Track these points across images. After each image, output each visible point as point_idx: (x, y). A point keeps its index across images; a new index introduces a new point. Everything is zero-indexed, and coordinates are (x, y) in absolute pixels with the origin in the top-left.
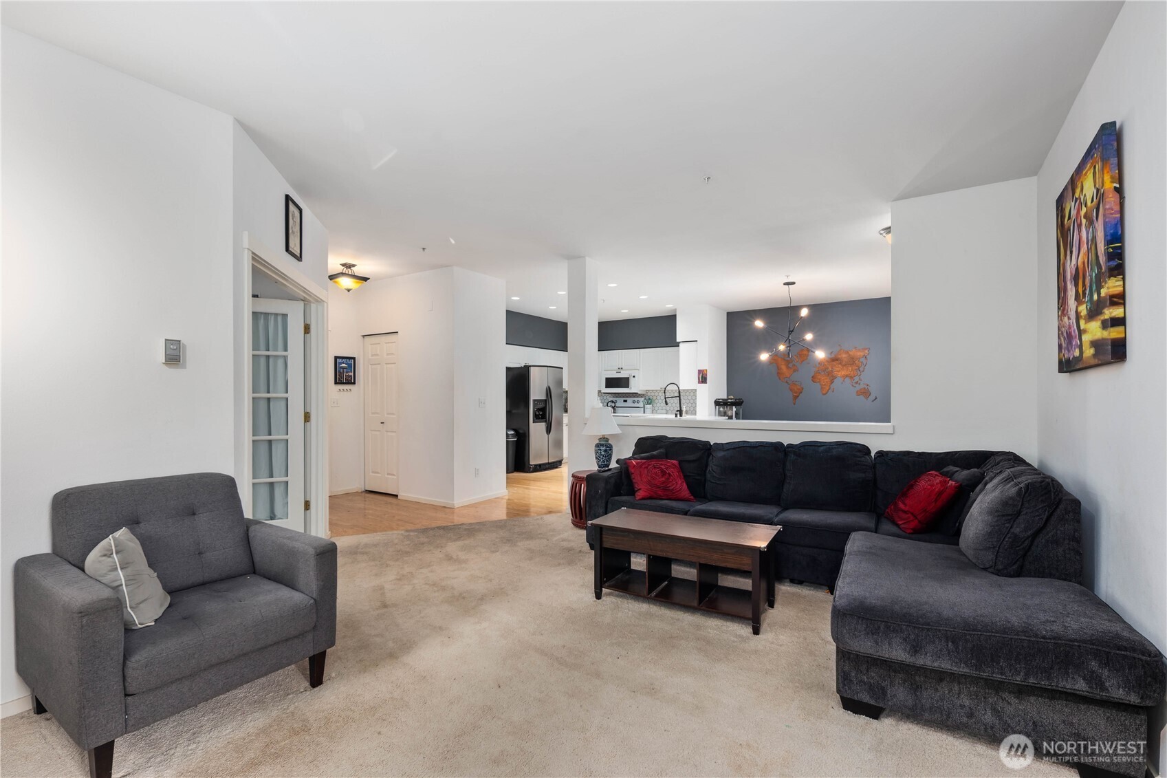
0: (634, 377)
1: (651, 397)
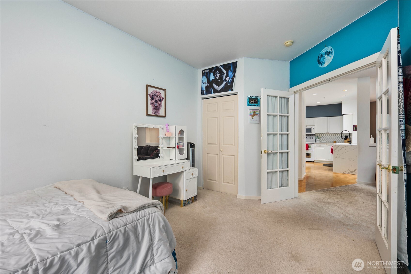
0: (313, 128)
1: (318, 136)
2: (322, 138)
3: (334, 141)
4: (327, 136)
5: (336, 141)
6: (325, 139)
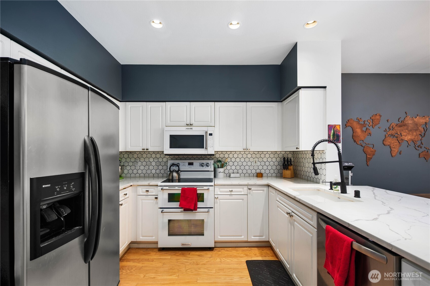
0: (211, 134)
1: (221, 159)
2: (231, 164)
3: (258, 171)
4: (242, 160)
5: (263, 171)
6: (238, 168)
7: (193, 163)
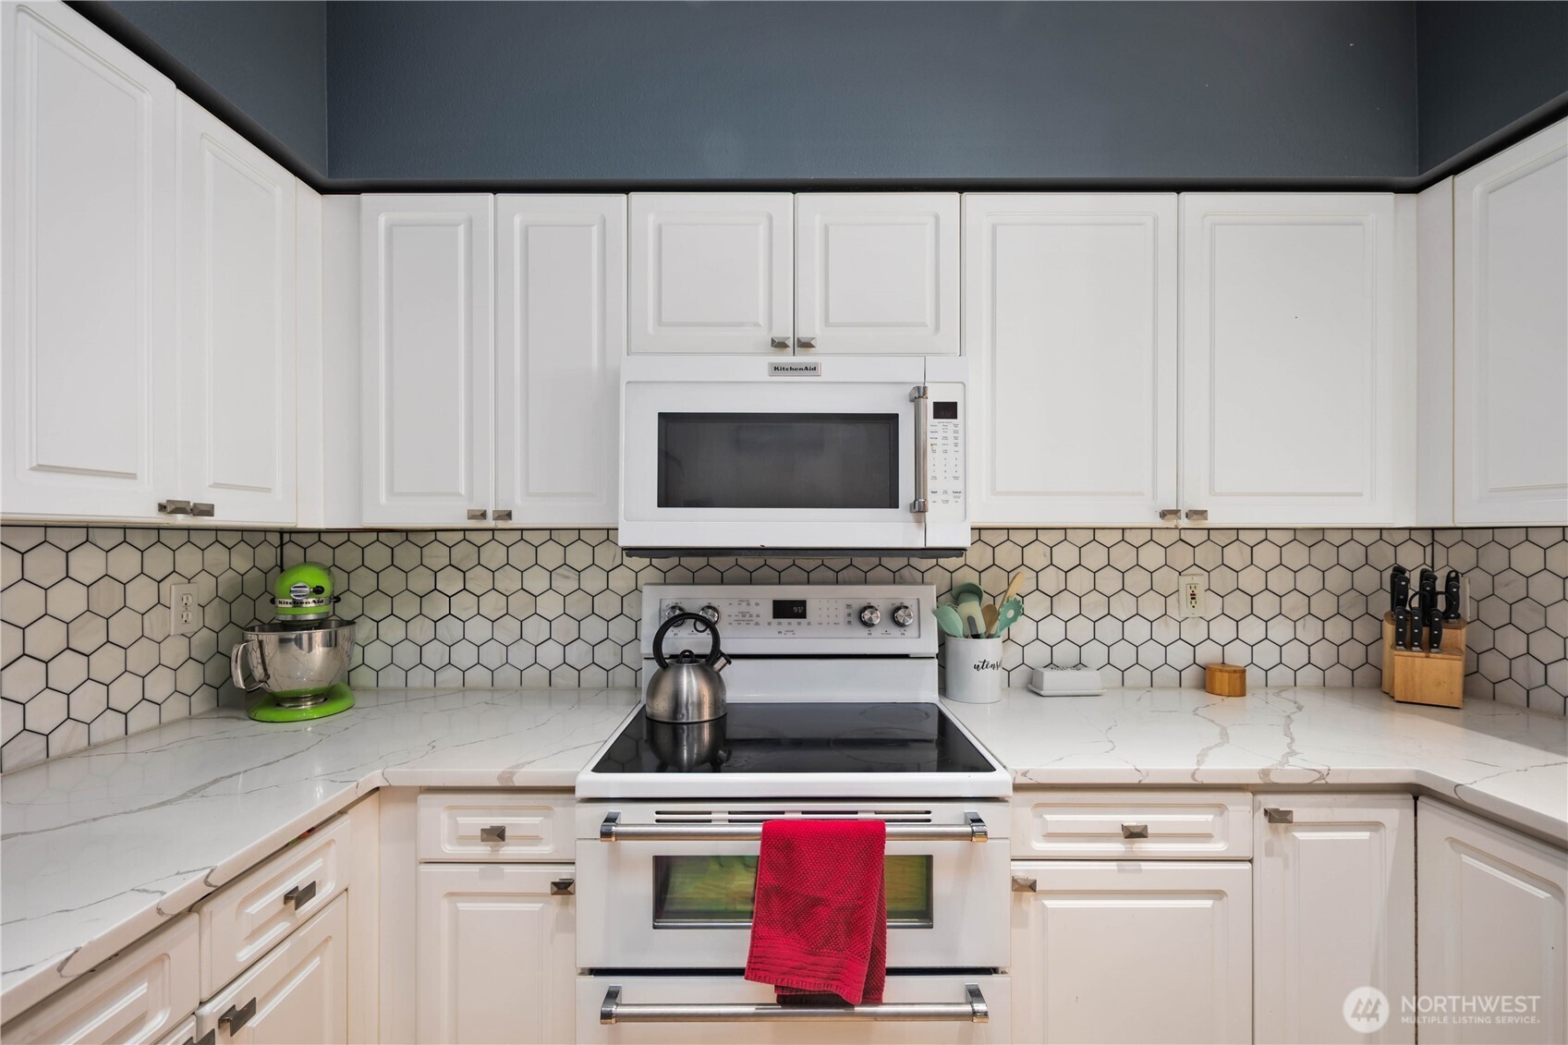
0: (946, 410)
4: (1109, 582)
6: (1081, 631)
7: (803, 603)
